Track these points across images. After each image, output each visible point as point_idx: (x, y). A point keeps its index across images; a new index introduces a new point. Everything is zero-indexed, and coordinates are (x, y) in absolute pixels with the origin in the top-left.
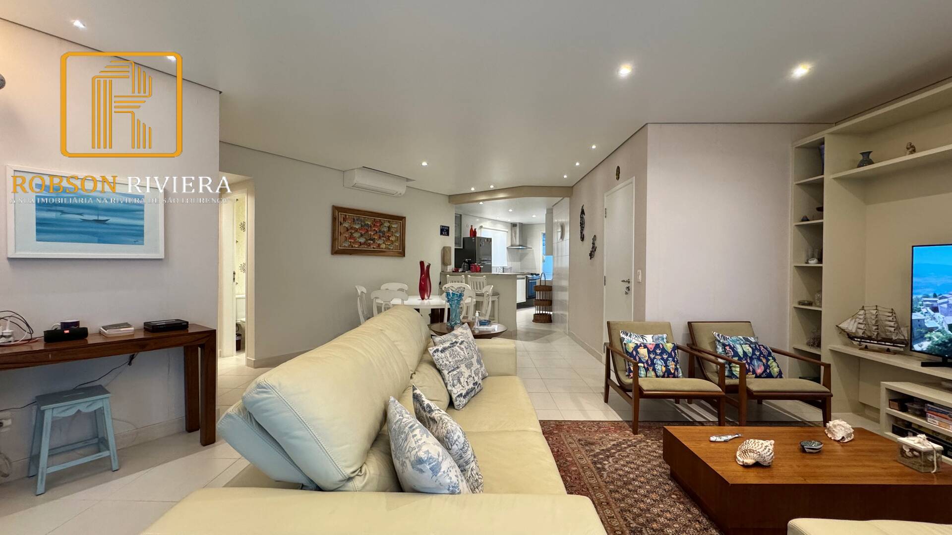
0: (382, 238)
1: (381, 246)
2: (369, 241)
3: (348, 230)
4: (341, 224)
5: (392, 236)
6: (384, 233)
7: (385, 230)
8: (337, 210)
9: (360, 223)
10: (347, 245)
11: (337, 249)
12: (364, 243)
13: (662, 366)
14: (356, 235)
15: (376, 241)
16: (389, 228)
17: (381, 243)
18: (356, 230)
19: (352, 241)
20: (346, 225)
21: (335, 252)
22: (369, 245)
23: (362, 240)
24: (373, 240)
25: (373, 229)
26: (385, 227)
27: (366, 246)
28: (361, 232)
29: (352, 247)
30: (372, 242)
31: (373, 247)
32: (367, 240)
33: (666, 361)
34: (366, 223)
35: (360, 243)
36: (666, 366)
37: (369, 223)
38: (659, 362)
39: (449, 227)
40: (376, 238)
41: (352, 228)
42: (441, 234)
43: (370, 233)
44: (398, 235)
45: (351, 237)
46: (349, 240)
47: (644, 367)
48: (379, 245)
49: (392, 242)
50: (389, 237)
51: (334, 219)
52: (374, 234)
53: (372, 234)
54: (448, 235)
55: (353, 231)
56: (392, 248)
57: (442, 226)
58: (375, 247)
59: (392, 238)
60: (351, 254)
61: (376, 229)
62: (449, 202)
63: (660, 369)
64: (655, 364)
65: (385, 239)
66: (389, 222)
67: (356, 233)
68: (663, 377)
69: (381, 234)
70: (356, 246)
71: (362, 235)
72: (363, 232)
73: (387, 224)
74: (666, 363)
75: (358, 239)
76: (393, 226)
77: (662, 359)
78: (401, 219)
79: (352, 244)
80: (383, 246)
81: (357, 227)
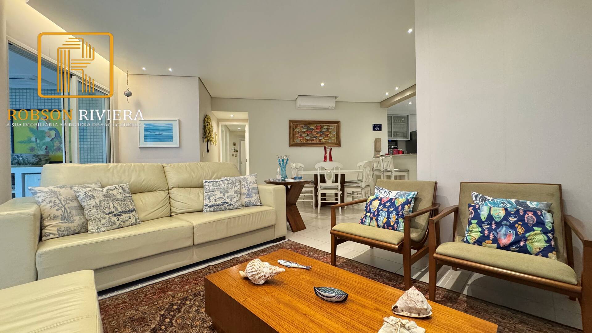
0: (322, 136)
1: (322, 141)
2: (313, 138)
3: (298, 133)
4: (294, 129)
5: (330, 134)
6: (323, 132)
7: (325, 131)
8: (291, 122)
9: (306, 128)
10: (298, 141)
11: (292, 144)
12: (310, 140)
13: (384, 217)
14: (304, 135)
15: (318, 138)
16: (328, 129)
17: (321, 139)
18: (304, 132)
19: (301, 138)
20: (297, 130)
21: (291, 145)
22: (313, 140)
23: (308, 138)
24: (316, 137)
25: (316, 131)
26: (324, 129)
27: (311, 141)
28: (307, 133)
29: (302, 142)
30: (315, 138)
31: (316, 141)
32: (311, 138)
33: (389, 213)
34: (311, 127)
35: (307, 139)
36: (388, 218)
37: (313, 128)
38: (383, 214)
39: (381, 125)
40: (318, 136)
41: (301, 131)
42: (374, 130)
43: (313, 133)
44: (335, 133)
45: (301, 136)
46: (300, 138)
47: (370, 216)
48: (320, 140)
49: (330, 138)
50: (327, 135)
51: (290, 127)
52: (316, 134)
53: (315, 134)
54: (380, 130)
55: (302, 133)
56: (330, 141)
57: (374, 125)
58: (317, 141)
59: (330, 136)
60: (301, 146)
61: (318, 131)
62: (381, 107)
63: (382, 220)
64: (380, 215)
65: (324, 136)
66: (327, 126)
67: (304, 134)
68: (384, 227)
69: (322, 134)
70: (304, 141)
71: (308, 135)
72: (309, 133)
73: (326, 127)
74: (389, 215)
75: (305, 138)
76: (330, 128)
77: (388, 211)
78: (337, 123)
79: (301, 140)
80: (324, 140)
81: (304, 131)
